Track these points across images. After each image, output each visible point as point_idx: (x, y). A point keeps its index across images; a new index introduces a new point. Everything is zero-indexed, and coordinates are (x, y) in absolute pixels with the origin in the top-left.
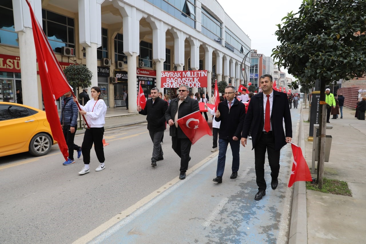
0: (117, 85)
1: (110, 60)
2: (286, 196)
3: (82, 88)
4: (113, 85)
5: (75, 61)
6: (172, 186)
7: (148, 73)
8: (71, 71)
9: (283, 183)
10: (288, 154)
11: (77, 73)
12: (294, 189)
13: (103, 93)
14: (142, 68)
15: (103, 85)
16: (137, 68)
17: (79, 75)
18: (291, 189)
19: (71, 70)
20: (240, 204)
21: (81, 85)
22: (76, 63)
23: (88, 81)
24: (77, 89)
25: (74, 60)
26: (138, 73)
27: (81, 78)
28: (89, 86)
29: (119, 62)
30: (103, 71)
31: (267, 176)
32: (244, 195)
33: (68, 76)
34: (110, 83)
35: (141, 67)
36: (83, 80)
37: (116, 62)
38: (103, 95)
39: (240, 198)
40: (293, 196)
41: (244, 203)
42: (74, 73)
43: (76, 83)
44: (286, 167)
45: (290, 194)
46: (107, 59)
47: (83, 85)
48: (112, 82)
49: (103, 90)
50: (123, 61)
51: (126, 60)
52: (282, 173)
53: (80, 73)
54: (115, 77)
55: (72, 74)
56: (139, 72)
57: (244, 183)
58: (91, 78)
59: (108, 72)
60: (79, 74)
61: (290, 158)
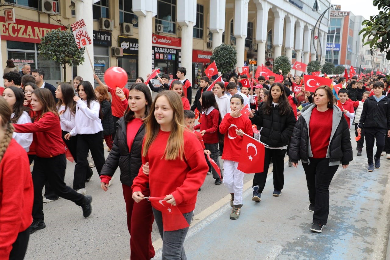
0: (123, 59)
1: (113, 21)
2: (375, 250)
3: (70, 66)
4: (116, 59)
5: (60, 22)
6: (200, 222)
7: (170, 42)
8: (53, 40)
9: (370, 228)
10: (381, 179)
11: (62, 43)
12: (388, 240)
13: (101, 71)
14: (160, 35)
15: (101, 59)
16: (153, 35)
17: (65, 47)
18: (384, 239)
19: (54, 38)
20: (300, 256)
21: (68, 62)
22: (61, 24)
23: (78, 55)
24: (63, 68)
25: (58, 20)
26: (155, 42)
27: (68, 51)
28: (81, 63)
29: (125, 24)
30: (102, 37)
31: (344, 214)
32: (307, 243)
33: (49, 47)
34: (112, 57)
35: (159, 33)
36: (72, 54)
37: (121, 25)
38: (101, 74)
39: (301, 248)
40: (386, 251)
41: (306, 256)
42: (58, 42)
43: (61, 58)
44: (377, 200)
45: (382, 247)
46: (108, 19)
47: (71, 62)
48: (116, 55)
49: (102, 67)
50: (131, 23)
51: (137, 22)
52: (369, 211)
53: (68, 43)
54: (119, 47)
55: (56, 45)
56: (155, 40)
57: (307, 223)
58: (83, 51)
59: (109, 40)
60: (65, 44)
61: (385, 186)
